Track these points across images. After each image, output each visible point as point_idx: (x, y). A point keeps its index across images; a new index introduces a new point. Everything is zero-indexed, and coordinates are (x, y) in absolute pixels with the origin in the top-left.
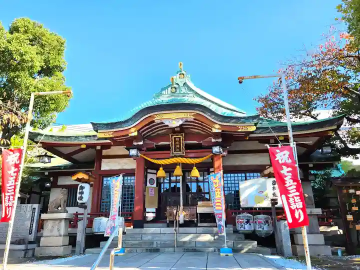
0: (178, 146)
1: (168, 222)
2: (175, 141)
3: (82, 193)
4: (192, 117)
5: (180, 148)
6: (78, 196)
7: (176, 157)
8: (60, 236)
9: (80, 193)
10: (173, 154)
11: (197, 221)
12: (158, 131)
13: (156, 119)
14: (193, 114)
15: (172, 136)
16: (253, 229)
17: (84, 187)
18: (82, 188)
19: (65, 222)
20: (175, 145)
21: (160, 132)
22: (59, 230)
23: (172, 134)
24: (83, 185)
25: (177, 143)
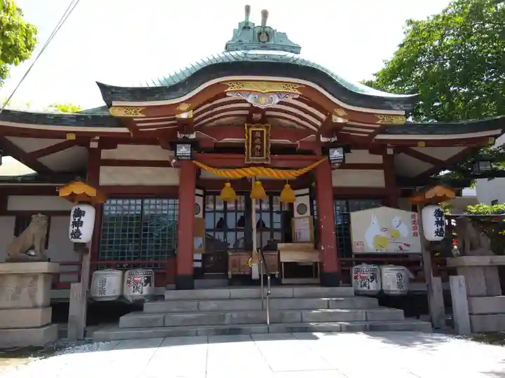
0: (259, 147)
1: (230, 277)
2: (254, 139)
3: (78, 224)
4: (297, 91)
5: (261, 151)
6: (72, 229)
7: (255, 165)
8: (36, 307)
9: (75, 224)
10: (248, 160)
11: (280, 274)
12: (218, 118)
13: (229, 89)
14: (298, 86)
15: (248, 127)
16: (380, 288)
17: (84, 212)
18: (79, 213)
19: (45, 280)
20: (253, 145)
21: (223, 120)
22: (32, 296)
23: (249, 124)
24: (83, 208)
25: (258, 141)
